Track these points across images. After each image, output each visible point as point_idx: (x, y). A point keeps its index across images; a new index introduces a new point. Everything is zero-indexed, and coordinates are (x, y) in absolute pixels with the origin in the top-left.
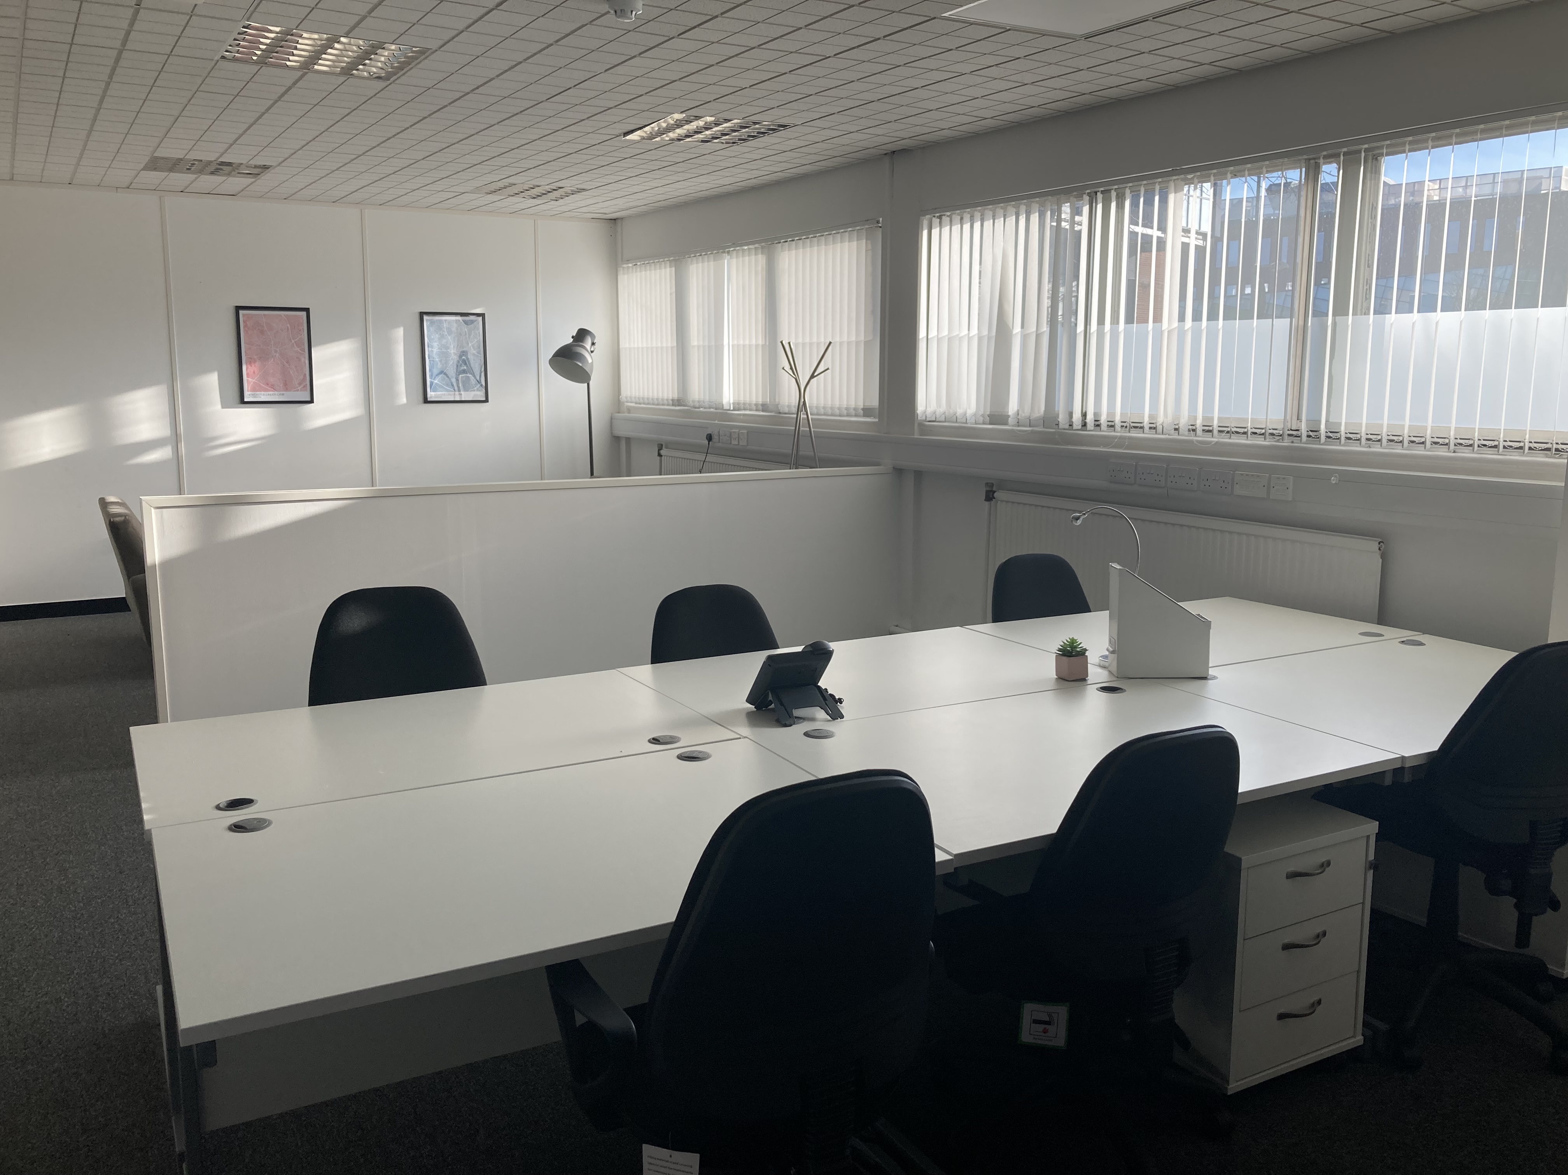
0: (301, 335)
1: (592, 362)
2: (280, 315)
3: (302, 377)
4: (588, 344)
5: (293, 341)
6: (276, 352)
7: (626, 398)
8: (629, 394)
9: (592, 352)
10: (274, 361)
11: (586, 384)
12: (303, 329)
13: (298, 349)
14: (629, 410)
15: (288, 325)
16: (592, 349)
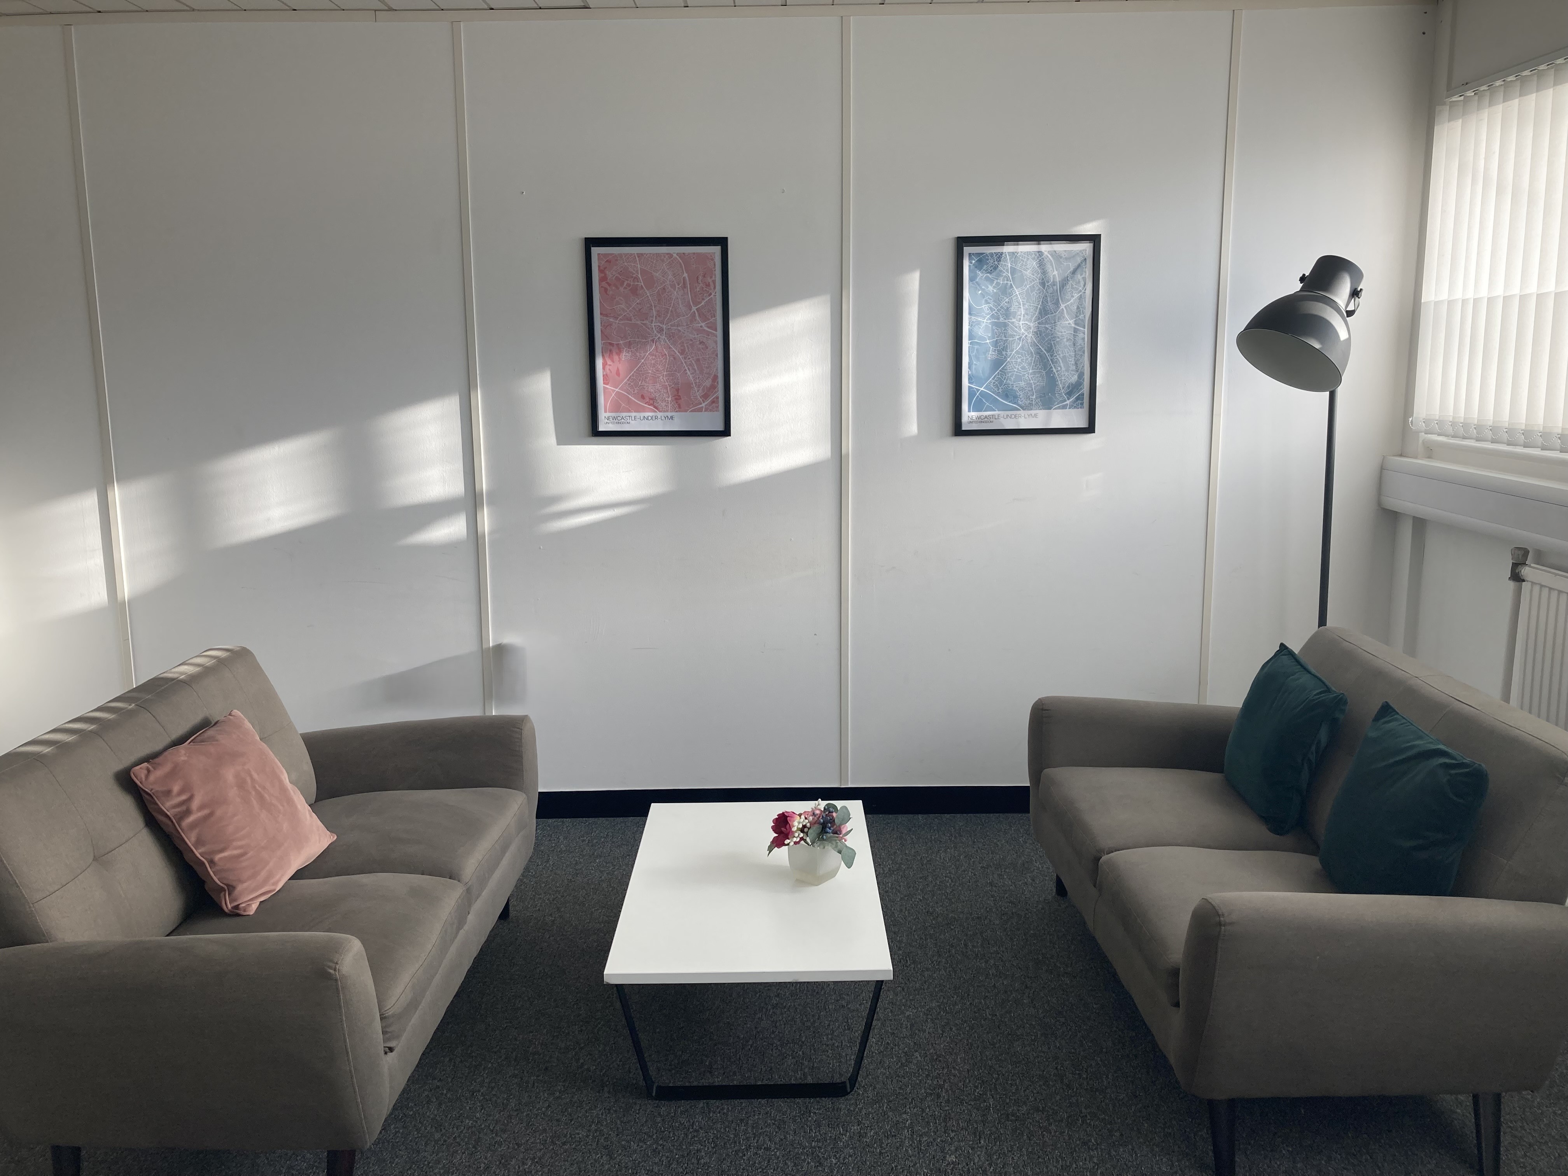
0: (711, 294)
1: (1349, 338)
2: (670, 255)
3: (708, 383)
4: (1341, 295)
5: (694, 309)
6: (661, 330)
7: (1427, 421)
8: (1436, 413)
9: (1350, 313)
10: (656, 348)
11: (1328, 393)
12: (714, 282)
13: (703, 324)
14: (1430, 451)
15: (685, 275)
16: (1351, 308)
